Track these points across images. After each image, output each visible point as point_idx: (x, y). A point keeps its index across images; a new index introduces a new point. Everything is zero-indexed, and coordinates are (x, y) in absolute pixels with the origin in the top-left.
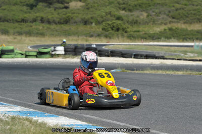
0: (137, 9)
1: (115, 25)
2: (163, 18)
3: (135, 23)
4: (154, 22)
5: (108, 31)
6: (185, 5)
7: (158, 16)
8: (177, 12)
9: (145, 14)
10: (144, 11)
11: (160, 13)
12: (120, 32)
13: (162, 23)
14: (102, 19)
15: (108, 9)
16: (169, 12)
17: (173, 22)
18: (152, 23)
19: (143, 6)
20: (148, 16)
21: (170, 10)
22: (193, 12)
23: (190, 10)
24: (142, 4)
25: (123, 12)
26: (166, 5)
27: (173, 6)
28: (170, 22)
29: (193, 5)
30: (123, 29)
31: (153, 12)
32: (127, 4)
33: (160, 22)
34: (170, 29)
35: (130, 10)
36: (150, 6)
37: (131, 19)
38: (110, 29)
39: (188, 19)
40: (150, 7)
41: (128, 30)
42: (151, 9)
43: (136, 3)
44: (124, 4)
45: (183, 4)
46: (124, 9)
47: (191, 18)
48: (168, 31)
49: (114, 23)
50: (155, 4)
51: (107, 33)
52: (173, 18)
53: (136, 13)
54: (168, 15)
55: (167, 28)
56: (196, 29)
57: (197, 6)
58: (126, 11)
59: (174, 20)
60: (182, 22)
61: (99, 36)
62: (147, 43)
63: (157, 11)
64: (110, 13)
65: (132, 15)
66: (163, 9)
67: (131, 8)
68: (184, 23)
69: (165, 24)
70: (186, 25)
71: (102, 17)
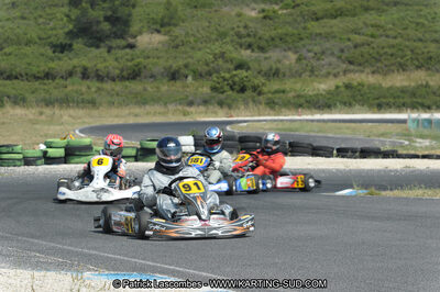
0: (276, 46)
1: (236, 79)
2: (330, 64)
3: (275, 74)
4: (312, 71)
5: (223, 93)
6: (372, 36)
7: (318, 59)
8: (358, 51)
9: (293, 57)
10: (290, 49)
11: (323, 53)
12: (249, 93)
13: (329, 74)
14: (206, 68)
15: (217, 48)
16: (342, 51)
17: (350, 71)
18: (308, 73)
19: (288, 39)
20: (299, 59)
21: (342, 46)
22: (390, 51)
23: (383, 48)
24: (286, 35)
25: (248, 52)
26: (335, 37)
27: (349, 40)
28: (345, 72)
29: (387, 36)
30: (255, 88)
31: (309, 51)
32: (255, 36)
33: (324, 71)
34: (348, 86)
35: (262, 49)
36: (301, 39)
37: (265, 66)
38: (226, 88)
39: (379, 65)
40: (303, 42)
41: (265, 89)
42: (304, 46)
43: (273, 33)
44: (249, 35)
45: (367, 35)
46: (250, 46)
47: (386, 63)
48: (343, 89)
49: (235, 75)
50: (311, 34)
51: (222, 96)
52: (351, 63)
53: (274, 54)
54: (340, 58)
55: (341, 84)
56: (398, 84)
57: (395, 38)
58: (253, 51)
59: (352, 67)
60: (368, 70)
61: (205, 102)
62: (309, 117)
63: (317, 49)
64: (222, 55)
65: (266, 58)
66: (328, 45)
67: (263, 43)
68: (373, 73)
69: (335, 76)
70: (376, 76)
71: (207, 65)
